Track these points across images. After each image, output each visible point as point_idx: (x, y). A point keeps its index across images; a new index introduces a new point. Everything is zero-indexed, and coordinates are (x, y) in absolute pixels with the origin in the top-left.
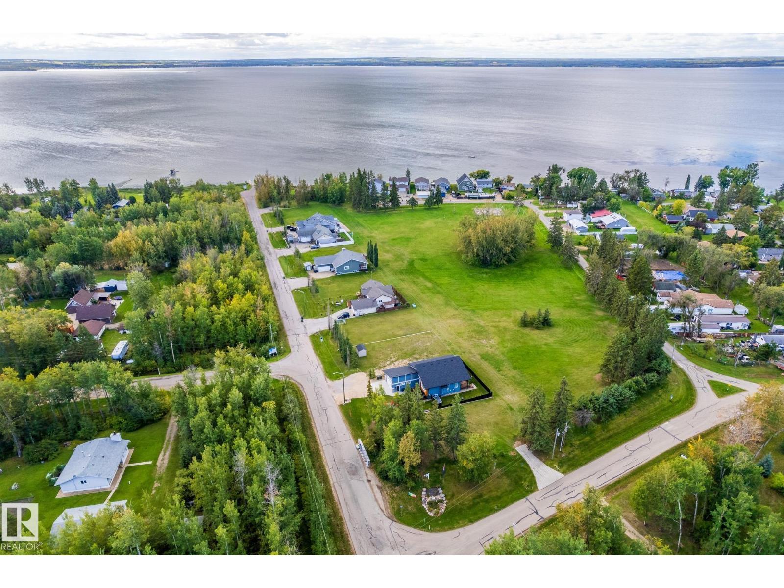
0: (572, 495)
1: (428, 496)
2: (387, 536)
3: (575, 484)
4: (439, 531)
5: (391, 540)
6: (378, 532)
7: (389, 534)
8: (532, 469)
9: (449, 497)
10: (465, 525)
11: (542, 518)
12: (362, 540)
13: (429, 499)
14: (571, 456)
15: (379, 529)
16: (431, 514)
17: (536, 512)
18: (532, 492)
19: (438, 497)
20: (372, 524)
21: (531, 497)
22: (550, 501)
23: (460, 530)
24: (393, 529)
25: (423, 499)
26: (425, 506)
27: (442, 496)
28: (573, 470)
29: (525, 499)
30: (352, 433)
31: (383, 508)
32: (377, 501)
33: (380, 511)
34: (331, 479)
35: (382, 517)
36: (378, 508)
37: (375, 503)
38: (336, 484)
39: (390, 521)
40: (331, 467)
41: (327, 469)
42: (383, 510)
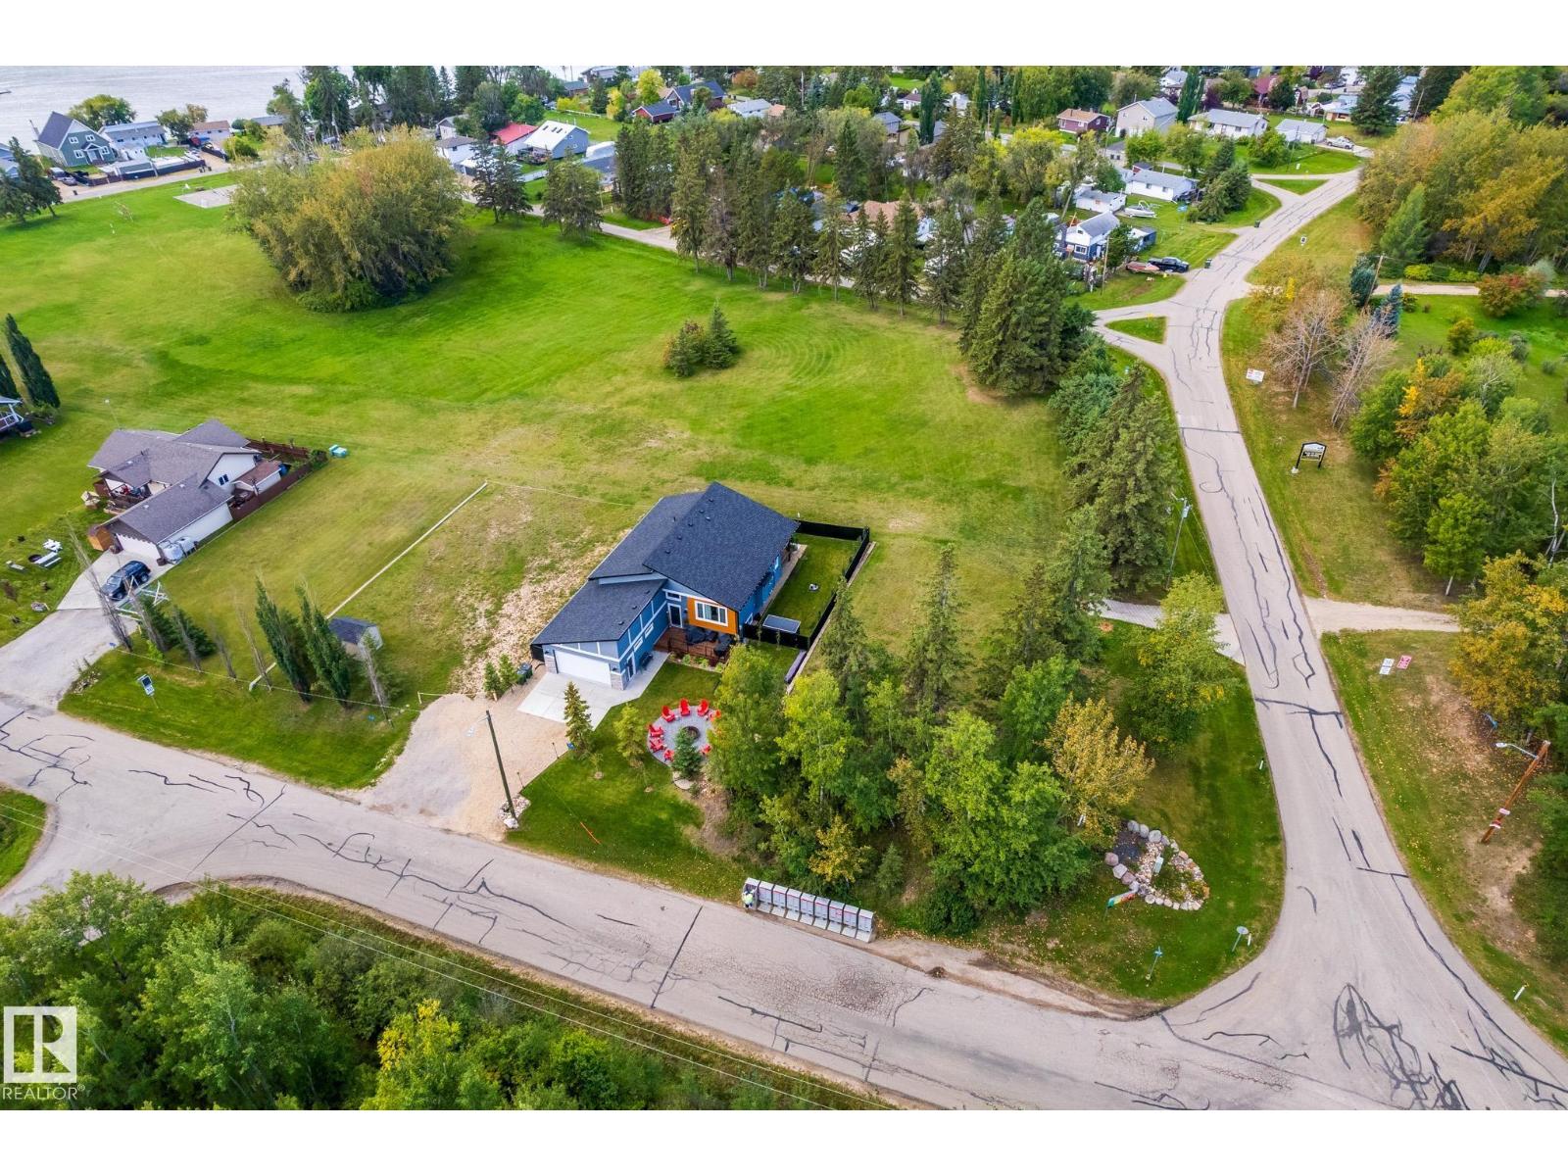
2: (1214, 1070)
5: (1242, 1067)
6: (1187, 1085)
7: (1204, 1058)
15: (1173, 1072)
16: (1193, 905)
19: (1155, 850)
20: (1141, 1079)
23: (1291, 882)
24: (1196, 1035)
25: (1136, 888)
26: (1159, 899)
30: (676, 887)
31: (1086, 1007)
32: (1043, 1005)
33: (1093, 1023)
34: (840, 1080)
35: (1123, 1034)
36: (1077, 1022)
37: (1052, 1014)
38: (875, 1078)
39: (1154, 1022)
40: (780, 1045)
41: (778, 1061)
42: (1095, 1015)
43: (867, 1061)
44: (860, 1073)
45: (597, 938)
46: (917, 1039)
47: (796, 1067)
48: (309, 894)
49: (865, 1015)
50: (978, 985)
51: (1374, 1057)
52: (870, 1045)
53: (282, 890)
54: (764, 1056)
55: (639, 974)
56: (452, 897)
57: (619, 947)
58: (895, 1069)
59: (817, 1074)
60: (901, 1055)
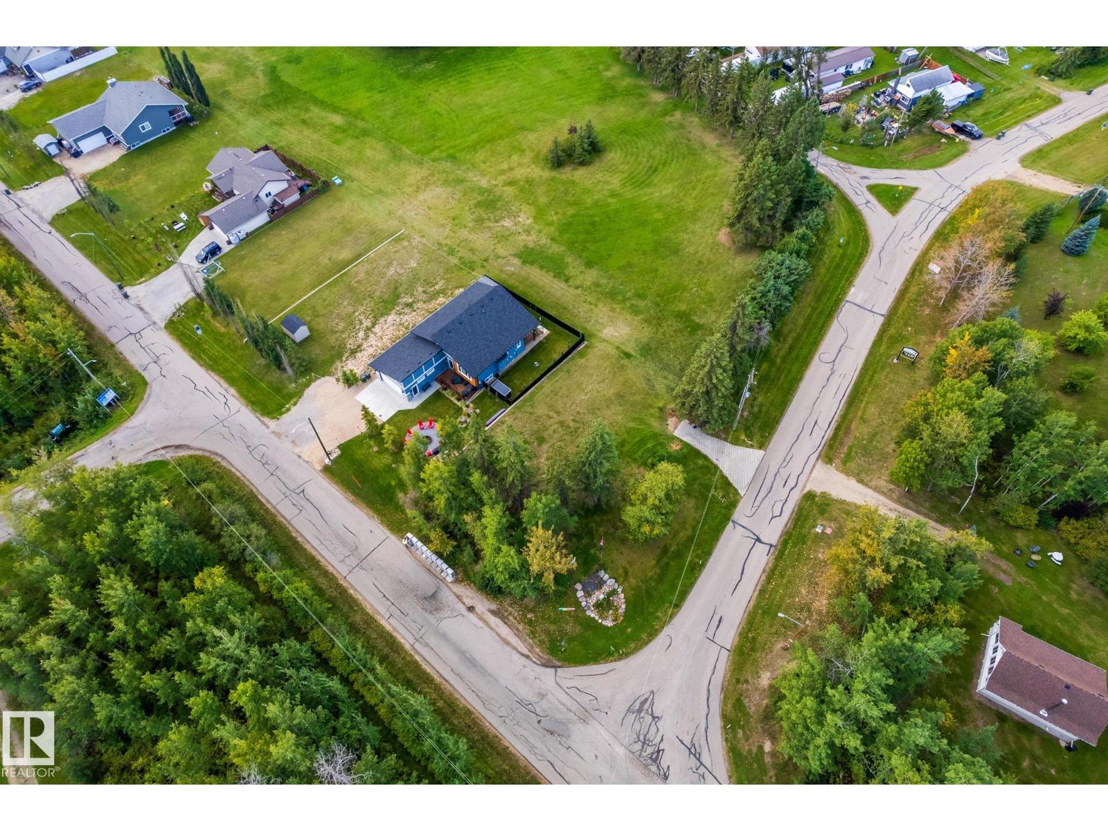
0: (791, 483)
1: (588, 594)
2: (562, 704)
3: (786, 461)
4: (636, 649)
5: (574, 707)
6: (544, 704)
7: (562, 696)
8: (715, 462)
9: (621, 579)
10: (671, 617)
11: (771, 546)
12: (526, 734)
13: (593, 600)
14: (756, 409)
15: (542, 696)
16: (609, 623)
17: (758, 540)
18: (733, 505)
19: (606, 589)
20: (525, 693)
21: (739, 514)
22: (765, 510)
23: (667, 630)
24: (565, 684)
25: (583, 604)
26: (592, 614)
27: (610, 583)
28: (771, 434)
29: (731, 524)
30: (382, 522)
31: (526, 651)
32: (507, 643)
33: (524, 661)
34: (402, 641)
35: (533, 670)
36: (516, 657)
37: (508, 649)
38: (417, 646)
39: (551, 671)
40: (387, 616)
41: (383, 622)
42: (527, 657)
43: (418, 637)
44: (411, 640)
45: (338, 537)
46: (444, 636)
47: (388, 628)
48: (233, 470)
49: (428, 616)
50: (485, 622)
51: (637, 726)
52: (423, 631)
53: (224, 464)
54: (378, 617)
55: (347, 560)
56: (288, 493)
57: (344, 543)
58: (427, 645)
59: (395, 634)
60: (433, 640)
